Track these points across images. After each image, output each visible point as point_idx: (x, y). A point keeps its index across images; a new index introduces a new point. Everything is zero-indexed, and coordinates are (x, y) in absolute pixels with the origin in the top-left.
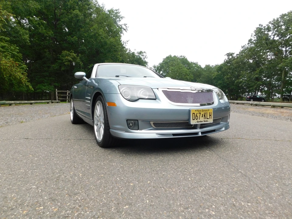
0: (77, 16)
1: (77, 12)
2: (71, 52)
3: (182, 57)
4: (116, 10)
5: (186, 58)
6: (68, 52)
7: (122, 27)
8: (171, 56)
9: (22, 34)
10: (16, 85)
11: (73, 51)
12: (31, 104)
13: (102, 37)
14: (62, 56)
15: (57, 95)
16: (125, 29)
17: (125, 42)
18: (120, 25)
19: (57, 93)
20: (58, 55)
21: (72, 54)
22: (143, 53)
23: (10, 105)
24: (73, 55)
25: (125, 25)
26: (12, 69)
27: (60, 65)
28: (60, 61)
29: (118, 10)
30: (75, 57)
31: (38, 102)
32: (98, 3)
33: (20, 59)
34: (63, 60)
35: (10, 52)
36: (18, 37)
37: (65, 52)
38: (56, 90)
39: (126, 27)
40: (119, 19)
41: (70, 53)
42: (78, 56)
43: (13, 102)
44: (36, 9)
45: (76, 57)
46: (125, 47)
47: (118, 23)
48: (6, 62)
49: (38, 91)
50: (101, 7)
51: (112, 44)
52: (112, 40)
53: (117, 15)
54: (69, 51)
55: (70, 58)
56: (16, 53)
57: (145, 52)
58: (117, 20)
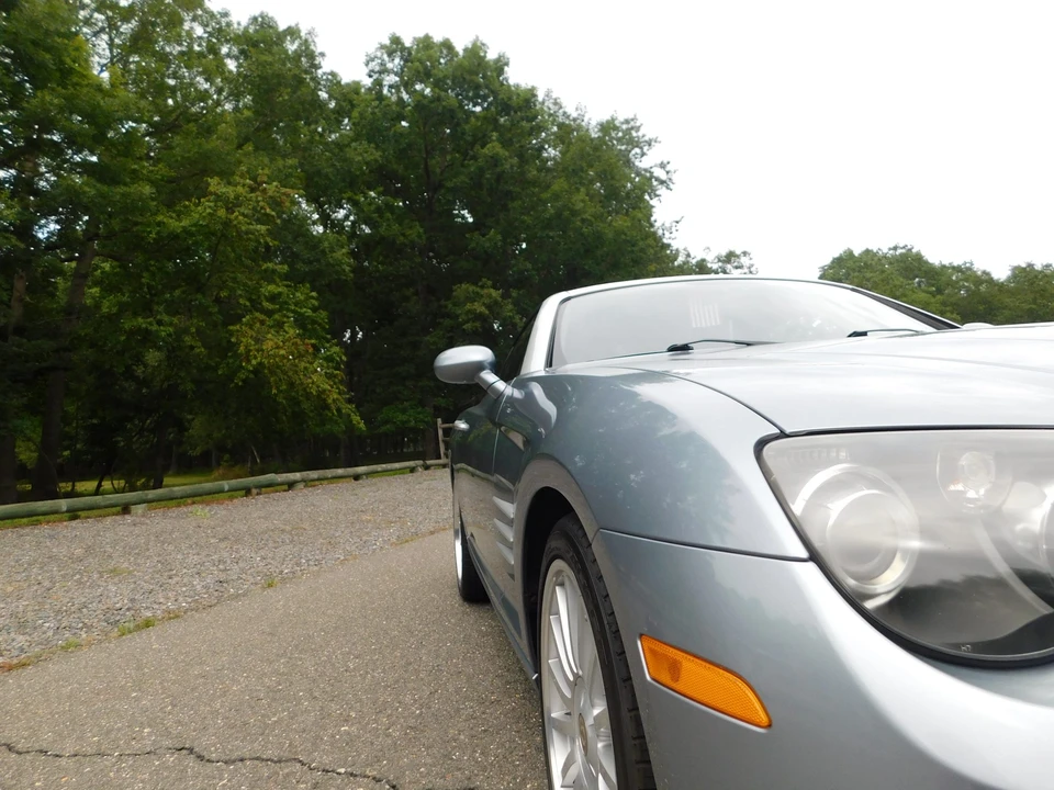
0: (495, 161)
1: (494, 147)
2: (482, 287)
3: (899, 252)
4: (627, 122)
5: (914, 251)
6: (472, 288)
7: (652, 177)
8: (850, 253)
9: (327, 250)
10: (311, 415)
11: (490, 283)
12: (357, 477)
13: (583, 221)
14: (455, 305)
15: (440, 439)
16: (662, 182)
17: (667, 225)
18: (646, 170)
19: (440, 432)
20: (443, 302)
21: (486, 291)
22: (738, 256)
23: (291, 485)
24: (490, 296)
25: (662, 166)
26: (296, 366)
27: (451, 334)
28: (447, 322)
29: (632, 120)
30: (496, 302)
31: (379, 469)
32: (561, 107)
33: (324, 328)
34: (457, 316)
35: (293, 311)
36: (318, 261)
37: (462, 289)
38: (439, 421)
39: (668, 172)
40: (641, 148)
41: (478, 290)
42: (505, 296)
43: (297, 476)
44: (367, 163)
45: (500, 299)
46: (669, 246)
47: (637, 163)
48: (276, 343)
49: (384, 429)
50: (575, 120)
51: (623, 237)
52: (620, 222)
53: (632, 138)
54: (476, 284)
55: (479, 308)
56: (309, 313)
57: (745, 253)
58: (633, 152)
